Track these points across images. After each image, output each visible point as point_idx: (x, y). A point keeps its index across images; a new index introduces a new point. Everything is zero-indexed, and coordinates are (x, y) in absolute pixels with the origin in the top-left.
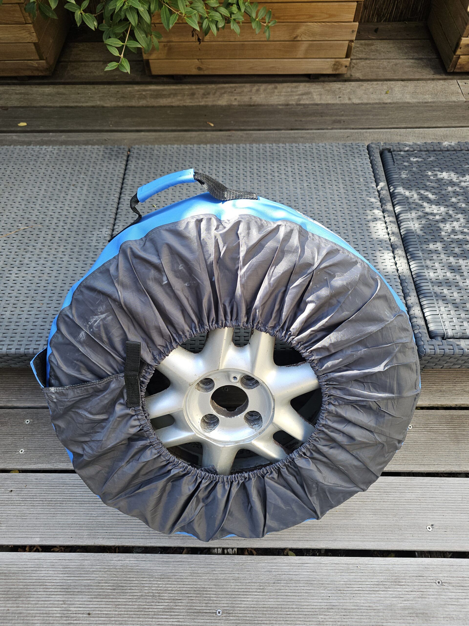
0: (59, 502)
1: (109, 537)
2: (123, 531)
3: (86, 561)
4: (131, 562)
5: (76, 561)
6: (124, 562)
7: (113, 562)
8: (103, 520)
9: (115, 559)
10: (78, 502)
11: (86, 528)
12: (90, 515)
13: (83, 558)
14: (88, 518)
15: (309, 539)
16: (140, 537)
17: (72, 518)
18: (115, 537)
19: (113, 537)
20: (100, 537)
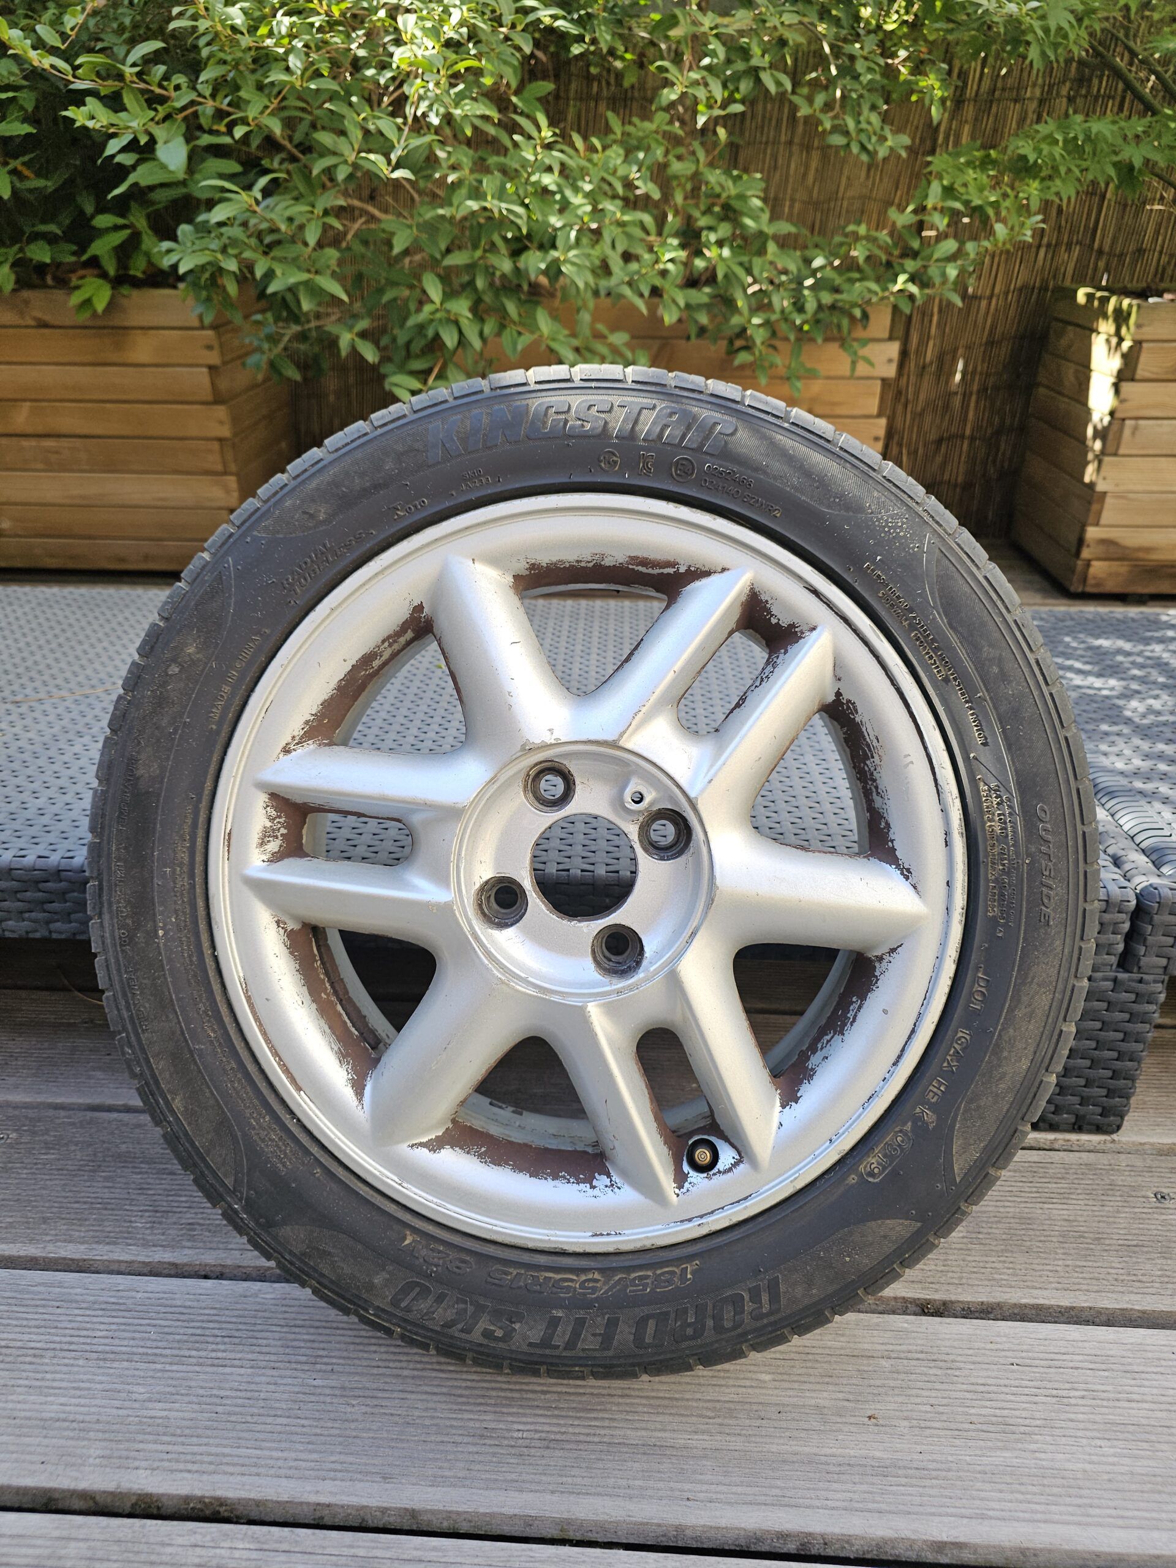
0: (31, 1352)
1: (175, 1466)
2: (227, 1451)
3: (73, 1544)
4: (237, 1554)
5: (39, 1542)
6: (212, 1552)
7: (169, 1550)
8: (164, 1413)
9: (180, 1541)
10: (95, 1356)
11: (100, 1435)
12: (123, 1395)
13: (65, 1533)
14: (117, 1403)
15: (883, 1506)
16: (282, 1472)
17: (63, 1400)
18: (195, 1467)
19: (190, 1466)
20: (144, 1464)
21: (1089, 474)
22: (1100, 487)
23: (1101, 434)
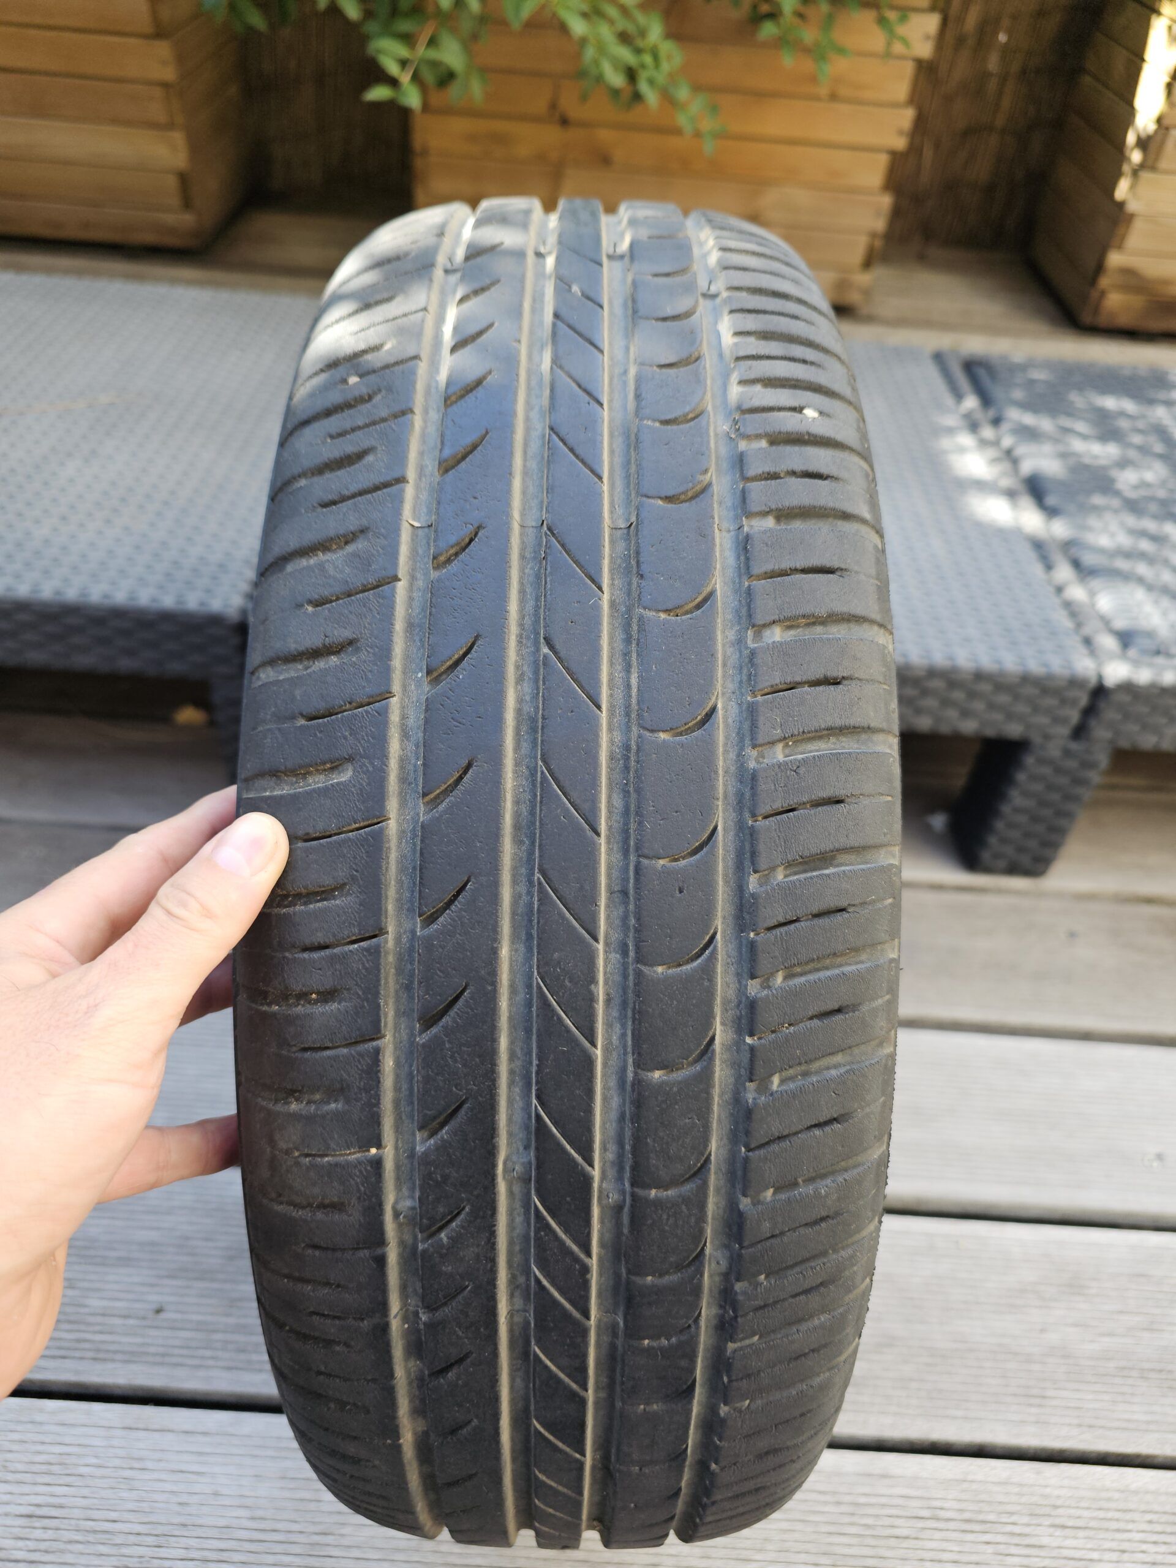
21: (1122, 190)
22: (1132, 206)
23: (1143, 143)
